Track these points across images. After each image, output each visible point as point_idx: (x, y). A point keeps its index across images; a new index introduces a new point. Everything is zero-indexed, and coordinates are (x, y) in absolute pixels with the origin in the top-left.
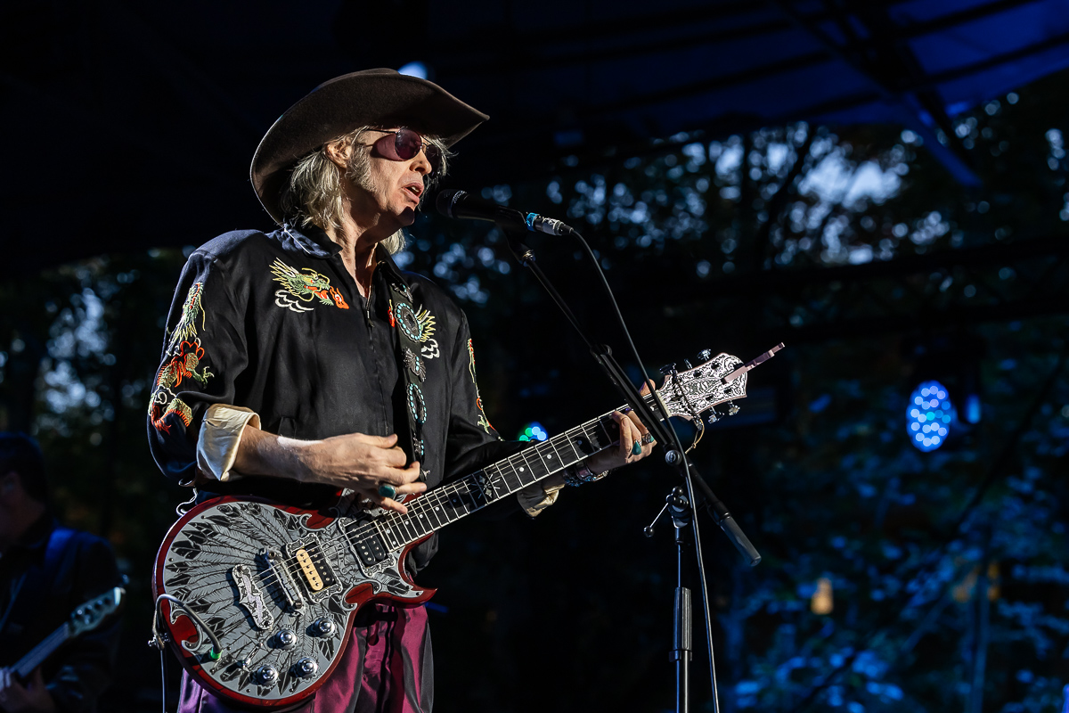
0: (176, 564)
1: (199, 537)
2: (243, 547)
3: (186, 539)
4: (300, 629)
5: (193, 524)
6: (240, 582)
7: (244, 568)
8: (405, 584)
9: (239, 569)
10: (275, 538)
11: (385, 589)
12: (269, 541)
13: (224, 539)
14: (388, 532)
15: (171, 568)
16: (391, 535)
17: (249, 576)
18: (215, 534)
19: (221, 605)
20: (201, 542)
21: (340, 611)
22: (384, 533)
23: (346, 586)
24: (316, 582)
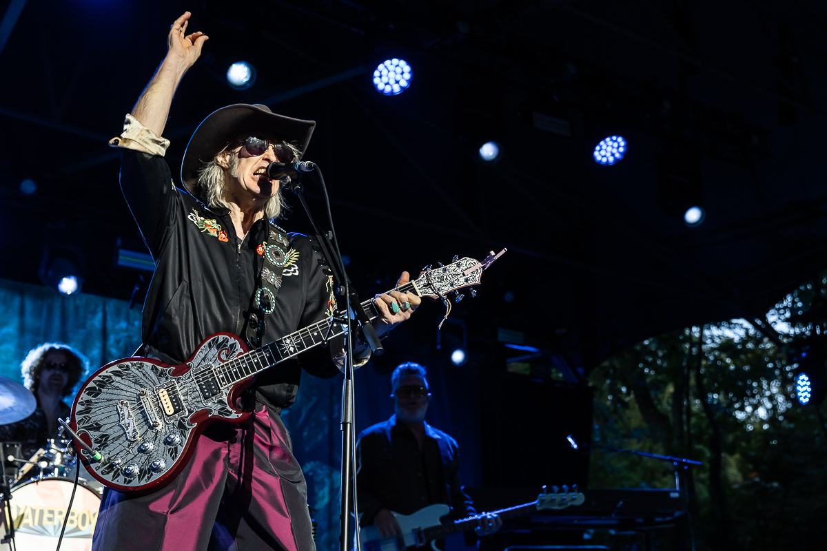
0: (85, 401)
1: (102, 384)
2: (129, 390)
3: (94, 385)
4: (157, 440)
5: (100, 376)
6: (121, 411)
7: (125, 402)
8: (230, 410)
9: (122, 403)
10: (150, 383)
11: (216, 413)
12: (146, 385)
13: (117, 385)
14: (221, 376)
15: (82, 404)
16: (223, 378)
17: (128, 407)
18: (113, 381)
19: (110, 426)
20: (103, 387)
21: (185, 428)
22: (218, 377)
23: (190, 412)
24: (169, 409)
